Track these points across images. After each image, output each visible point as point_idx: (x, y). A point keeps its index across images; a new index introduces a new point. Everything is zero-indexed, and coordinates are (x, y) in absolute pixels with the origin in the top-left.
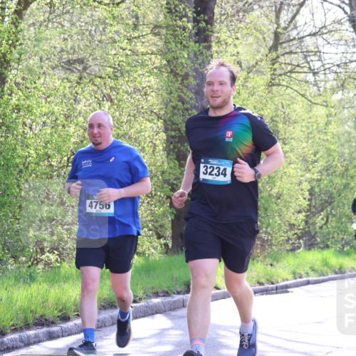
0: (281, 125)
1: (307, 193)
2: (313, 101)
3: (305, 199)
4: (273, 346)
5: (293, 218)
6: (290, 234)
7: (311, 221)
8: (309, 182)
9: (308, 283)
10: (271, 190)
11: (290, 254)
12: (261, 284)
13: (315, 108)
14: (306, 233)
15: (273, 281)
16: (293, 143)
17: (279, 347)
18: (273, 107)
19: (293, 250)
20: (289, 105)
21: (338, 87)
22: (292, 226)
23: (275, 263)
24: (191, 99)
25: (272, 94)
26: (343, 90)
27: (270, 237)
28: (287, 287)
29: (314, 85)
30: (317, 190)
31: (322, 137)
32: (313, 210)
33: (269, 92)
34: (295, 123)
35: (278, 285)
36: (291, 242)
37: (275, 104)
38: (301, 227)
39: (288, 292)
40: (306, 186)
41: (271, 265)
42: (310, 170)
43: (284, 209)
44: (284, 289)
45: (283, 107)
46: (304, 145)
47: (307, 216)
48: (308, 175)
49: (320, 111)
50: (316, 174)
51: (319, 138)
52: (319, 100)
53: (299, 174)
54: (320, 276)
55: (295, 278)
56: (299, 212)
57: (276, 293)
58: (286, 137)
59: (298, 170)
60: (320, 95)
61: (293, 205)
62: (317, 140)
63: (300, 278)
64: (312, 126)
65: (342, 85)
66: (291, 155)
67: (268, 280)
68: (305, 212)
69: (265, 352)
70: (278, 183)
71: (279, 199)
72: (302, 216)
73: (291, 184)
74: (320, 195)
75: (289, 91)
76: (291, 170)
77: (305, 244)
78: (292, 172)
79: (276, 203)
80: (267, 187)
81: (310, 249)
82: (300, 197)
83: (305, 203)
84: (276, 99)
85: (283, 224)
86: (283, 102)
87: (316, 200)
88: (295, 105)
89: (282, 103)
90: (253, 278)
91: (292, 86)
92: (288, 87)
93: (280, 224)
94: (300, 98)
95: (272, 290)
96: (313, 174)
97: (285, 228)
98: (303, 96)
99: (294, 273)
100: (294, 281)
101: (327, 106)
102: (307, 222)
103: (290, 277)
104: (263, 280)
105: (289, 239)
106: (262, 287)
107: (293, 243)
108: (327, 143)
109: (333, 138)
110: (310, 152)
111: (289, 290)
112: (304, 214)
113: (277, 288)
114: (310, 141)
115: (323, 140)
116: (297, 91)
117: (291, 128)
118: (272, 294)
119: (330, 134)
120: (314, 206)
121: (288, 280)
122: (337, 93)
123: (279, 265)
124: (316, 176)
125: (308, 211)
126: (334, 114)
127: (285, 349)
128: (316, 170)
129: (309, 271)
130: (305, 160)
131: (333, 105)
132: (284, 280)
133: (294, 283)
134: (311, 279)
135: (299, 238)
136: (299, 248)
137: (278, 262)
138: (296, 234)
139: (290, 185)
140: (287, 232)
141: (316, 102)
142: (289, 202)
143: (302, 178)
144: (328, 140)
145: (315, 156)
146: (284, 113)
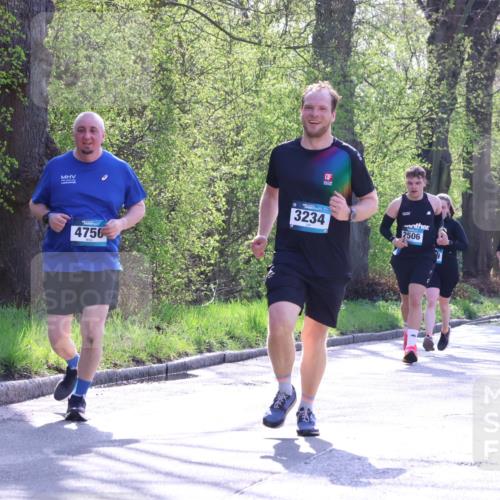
0: (176, 78)
1: (224, 199)
2: (234, 33)
3: (218, 210)
4: (158, 472)
5: (198, 244)
6: (193, 274)
7: (229, 250)
8: (226, 181)
9: (223, 360)
10: (159, 194)
11: (192, 308)
12: (138, 362)
13: (237, 48)
14: (220, 271)
15: (161, 355)
16: (199, 109)
17: (168, 474)
18: (163, 44)
19: (197, 302)
20: (192, 41)
21: (279, 10)
22: (196, 259)
23: (164, 325)
24: (13, 26)
25: (161, 19)
26: (287, 16)
27: (155, 279)
28: (186, 367)
29: (236, 6)
30: (240, 194)
31: (250, 100)
32: (234, 230)
33: (155, 17)
34: (202, 73)
35: (170, 363)
36: (194, 288)
37: (166, 39)
38: (212, 262)
39: (187, 376)
40: (221, 187)
41: (158, 328)
42: (228, 160)
43: (182, 229)
44: (181, 372)
45: (181, 45)
46: (220, 113)
47: (222, 242)
48: (225, 169)
49: (247, 53)
50: (239, 167)
51: (246, 102)
52: (246, 34)
53: (209, 167)
54: (244, 347)
55: (201, 352)
56: (209, 234)
57: (166, 379)
58: (187, 98)
59: (208, 159)
60: (248, 24)
61: (198, 221)
62: (243, 105)
63: (209, 351)
64: (234, 79)
65: (286, 7)
66: (195, 131)
67: (152, 355)
68: (220, 234)
69: (143, 482)
70: (171, 183)
71: (173, 210)
72: (213, 241)
73: (195, 184)
74: (245, 205)
75: (191, 16)
76: (195, 159)
77: (218, 290)
78: (196, 161)
79: (168, 217)
80: (152, 188)
81: (227, 301)
82: (211, 206)
83: (219, 218)
84: (169, 29)
85: (180, 256)
86: (182, 34)
87: (238, 212)
88: (202, 41)
89: (179, 37)
90: (124, 351)
91: (197, 7)
92: (189, 7)
93: (173, 255)
94: (211, 29)
95: (159, 372)
96: (234, 166)
97: (182, 262)
98: (217, 24)
99: (198, 343)
100: (199, 357)
101: (259, 44)
102: (222, 253)
103: (191, 349)
104: (143, 356)
105: (190, 281)
106: (140, 368)
107: (197, 290)
108: (257, 111)
109: (270, 102)
110: (230, 127)
111: (189, 372)
112: (217, 237)
113: (167, 370)
114: (229, 108)
115: (253, 105)
116: (205, 16)
117: (195, 83)
118: (159, 380)
119: (264, 94)
120: (236, 225)
121: (187, 355)
122: (278, 20)
123: (173, 327)
124: (238, 170)
125: (226, 231)
126: (271, 57)
127: (179, 477)
128: (240, 159)
129: (225, 339)
130: (220, 141)
131: (269, 43)
132: (180, 355)
133: (198, 361)
134: (228, 352)
135: (208, 281)
136: (208, 298)
137: (169, 323)
138: (202, 273)
139: (192, 186)
140: (187, 269)
141: (241, 36)
142: (191, 216)
143: (215, 174)
144: (260, 105)
145: (238, 134)
146: (183, 55)
